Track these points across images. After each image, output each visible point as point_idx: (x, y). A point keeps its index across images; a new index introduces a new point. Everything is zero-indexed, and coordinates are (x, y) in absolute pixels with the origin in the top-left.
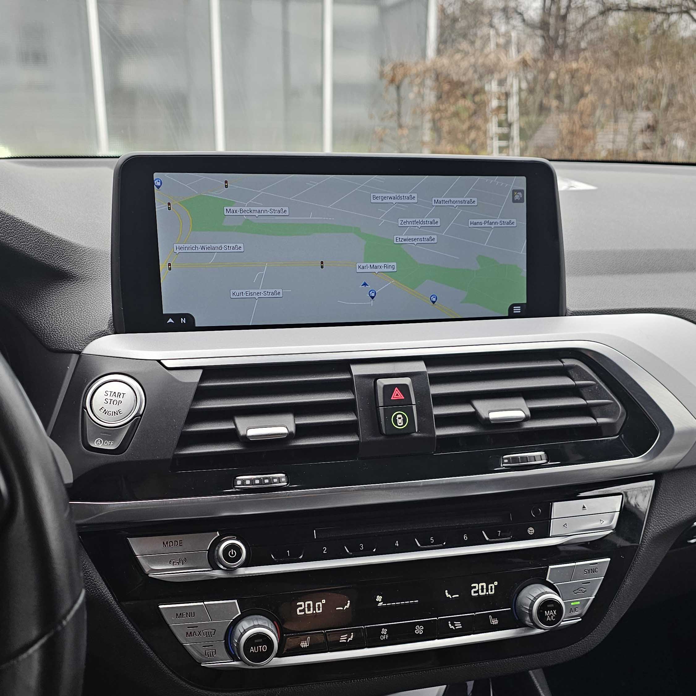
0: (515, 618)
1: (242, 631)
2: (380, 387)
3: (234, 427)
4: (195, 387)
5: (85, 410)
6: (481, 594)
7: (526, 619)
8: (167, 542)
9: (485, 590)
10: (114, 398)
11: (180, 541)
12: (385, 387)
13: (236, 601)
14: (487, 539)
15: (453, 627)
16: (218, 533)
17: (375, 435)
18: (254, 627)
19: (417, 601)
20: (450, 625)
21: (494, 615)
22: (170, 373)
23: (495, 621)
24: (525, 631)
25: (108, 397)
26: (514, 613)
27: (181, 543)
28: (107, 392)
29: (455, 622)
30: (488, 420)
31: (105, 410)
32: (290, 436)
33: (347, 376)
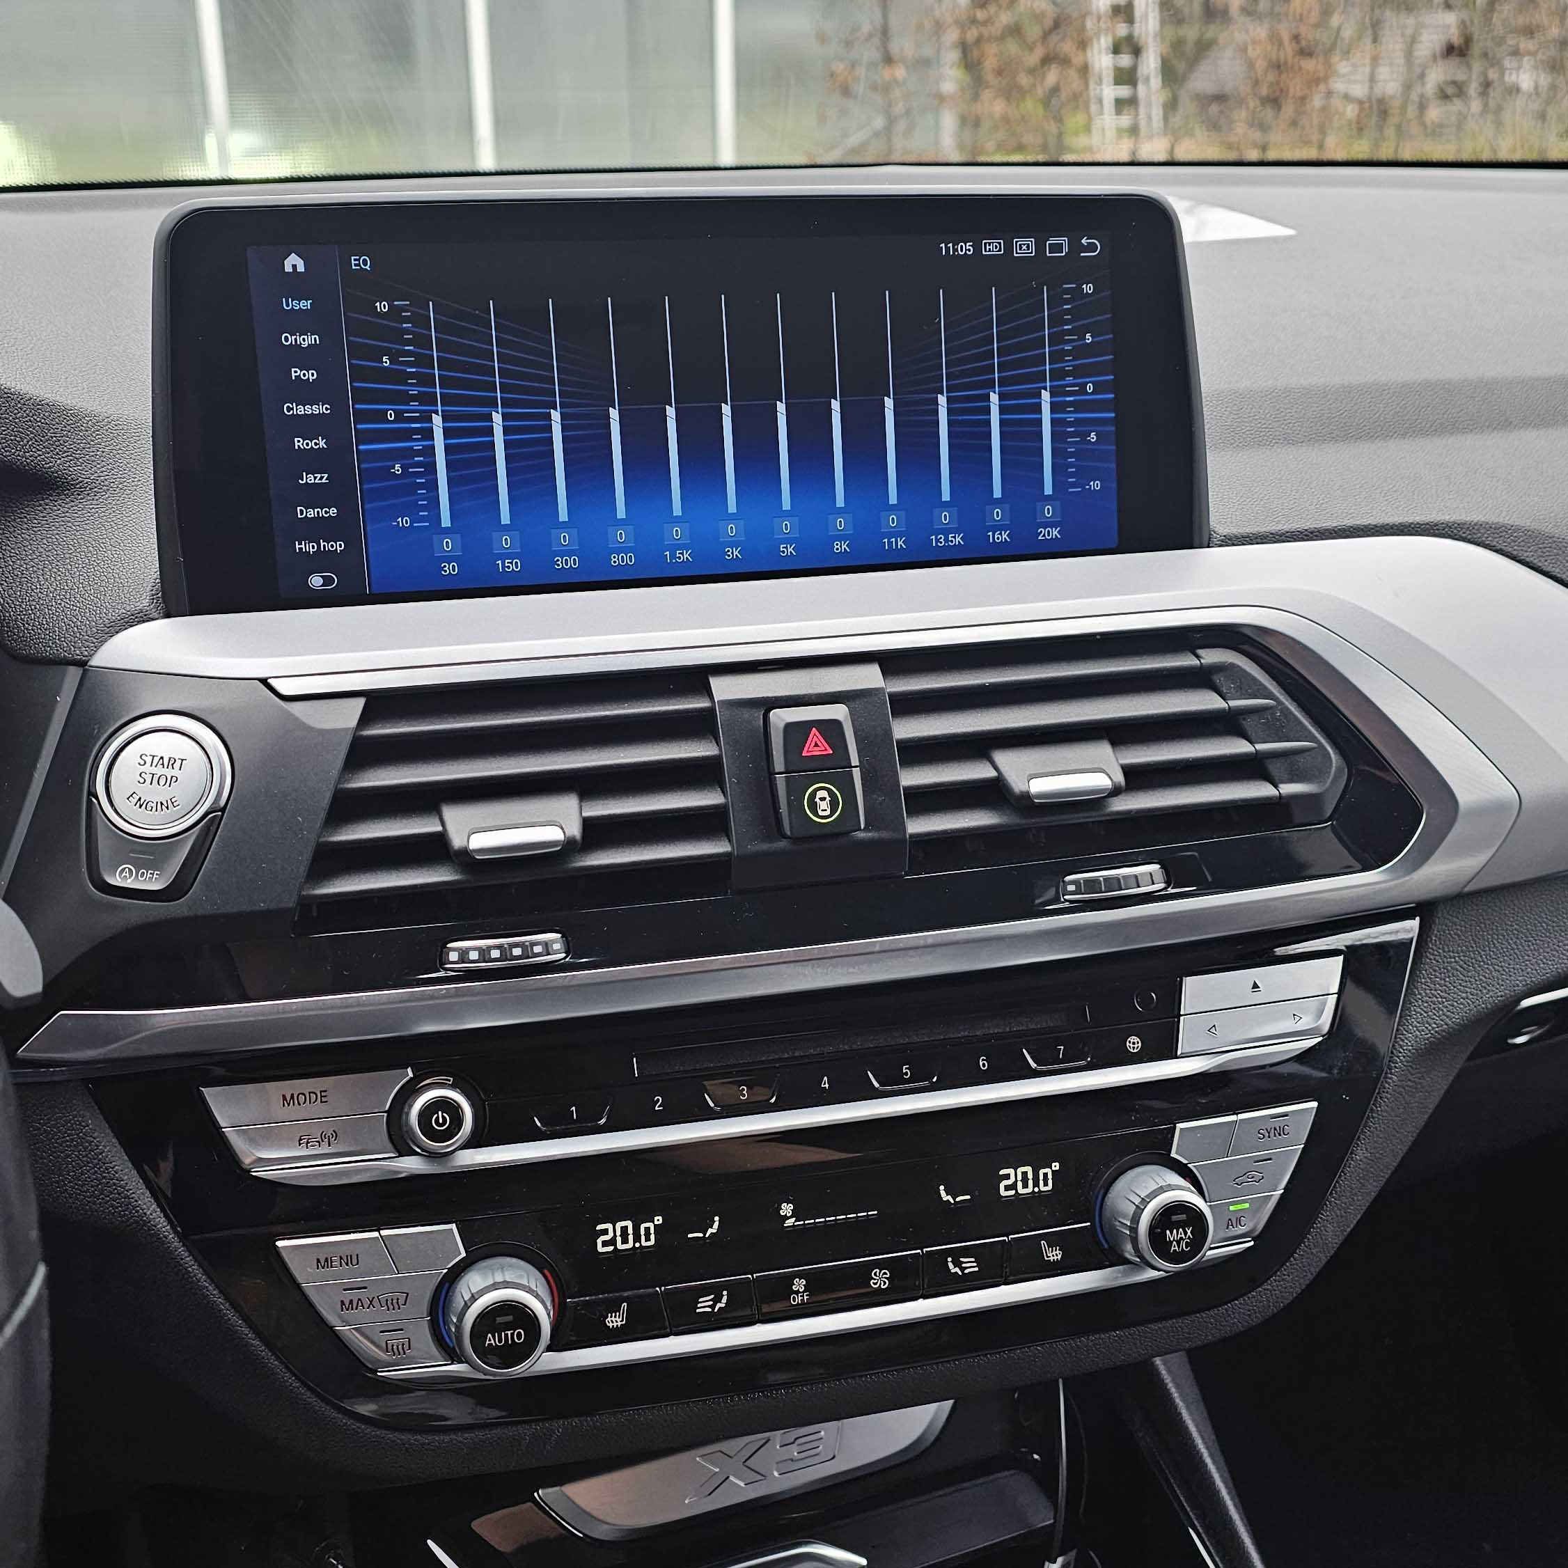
0: (1103, 1245)
1: (467, 1297)
2: (777, 728)
3: (440, 828)
4: (347, 740)
5: (93, 799)
6: (1021, 1190)
7: (1124, 1248)
8: (292, 1095)
9: (1030, 1183)
10: (159, 771)
11: (321, 1092)
12: (789, 727)
13: (453, 1226)
14: (1033, 1065)
15: (957, 1270)
16: (409, 1070)
17: (768, 838)
18: (495, 1286)
19: (876, 1212)
20: (951, 1266)
21: (1053, 1240)
22: (289, 709)
23: (1054, 1253)
24: (1125, 1274)
25: (147, 768)
26: (1099, 1230)
27: (325, 1096)
28: (144, 757)
29: (962, 1259)
30: (1026, 796)
31: (140, 799)
32: (570, 847)
33: (701, 704)
